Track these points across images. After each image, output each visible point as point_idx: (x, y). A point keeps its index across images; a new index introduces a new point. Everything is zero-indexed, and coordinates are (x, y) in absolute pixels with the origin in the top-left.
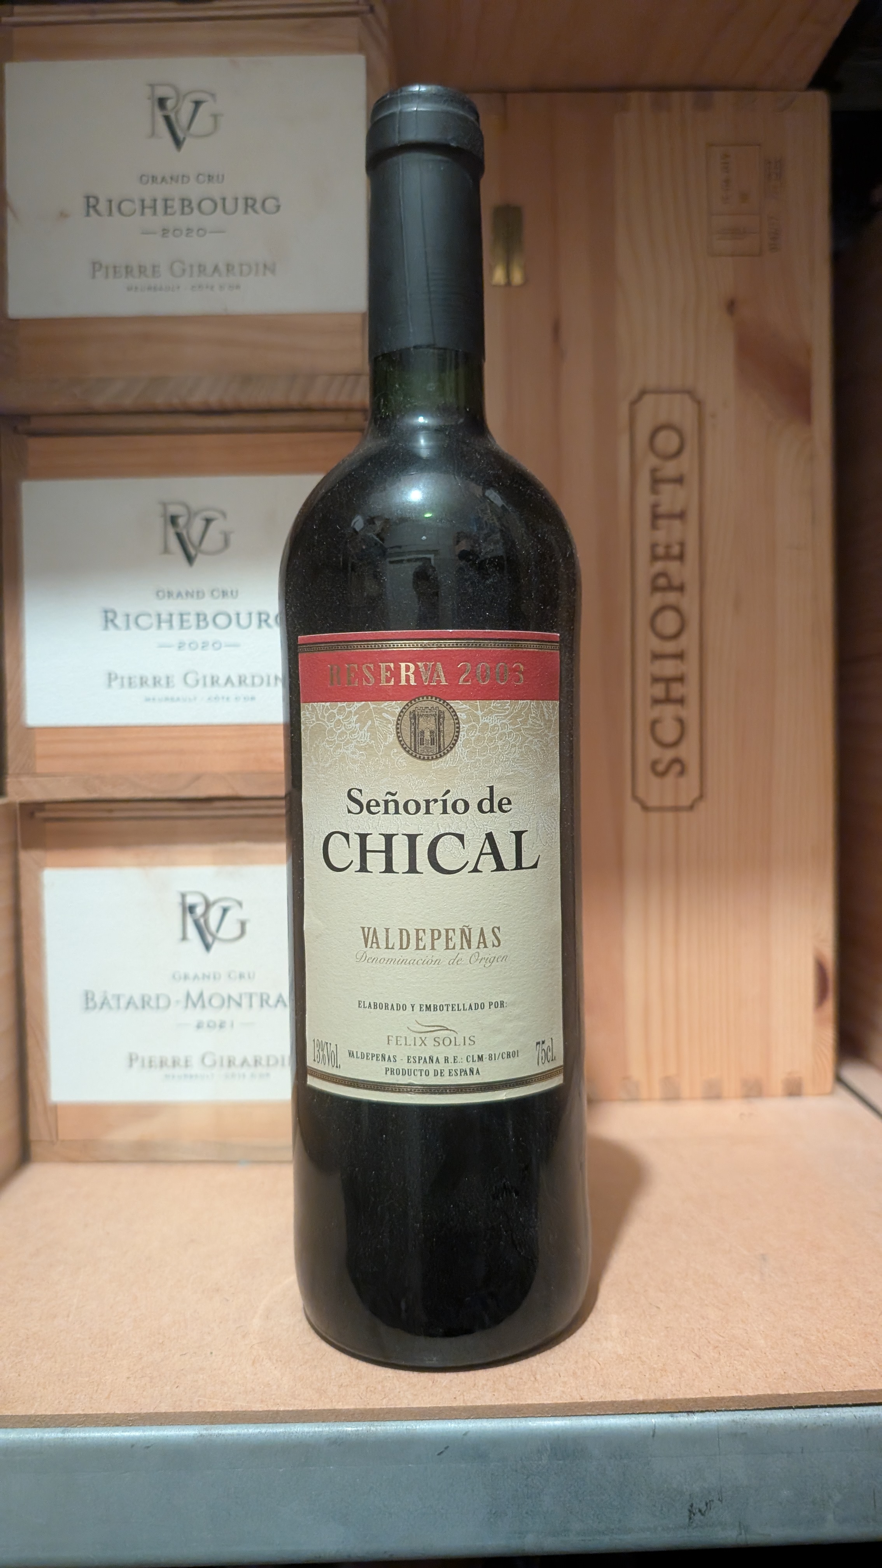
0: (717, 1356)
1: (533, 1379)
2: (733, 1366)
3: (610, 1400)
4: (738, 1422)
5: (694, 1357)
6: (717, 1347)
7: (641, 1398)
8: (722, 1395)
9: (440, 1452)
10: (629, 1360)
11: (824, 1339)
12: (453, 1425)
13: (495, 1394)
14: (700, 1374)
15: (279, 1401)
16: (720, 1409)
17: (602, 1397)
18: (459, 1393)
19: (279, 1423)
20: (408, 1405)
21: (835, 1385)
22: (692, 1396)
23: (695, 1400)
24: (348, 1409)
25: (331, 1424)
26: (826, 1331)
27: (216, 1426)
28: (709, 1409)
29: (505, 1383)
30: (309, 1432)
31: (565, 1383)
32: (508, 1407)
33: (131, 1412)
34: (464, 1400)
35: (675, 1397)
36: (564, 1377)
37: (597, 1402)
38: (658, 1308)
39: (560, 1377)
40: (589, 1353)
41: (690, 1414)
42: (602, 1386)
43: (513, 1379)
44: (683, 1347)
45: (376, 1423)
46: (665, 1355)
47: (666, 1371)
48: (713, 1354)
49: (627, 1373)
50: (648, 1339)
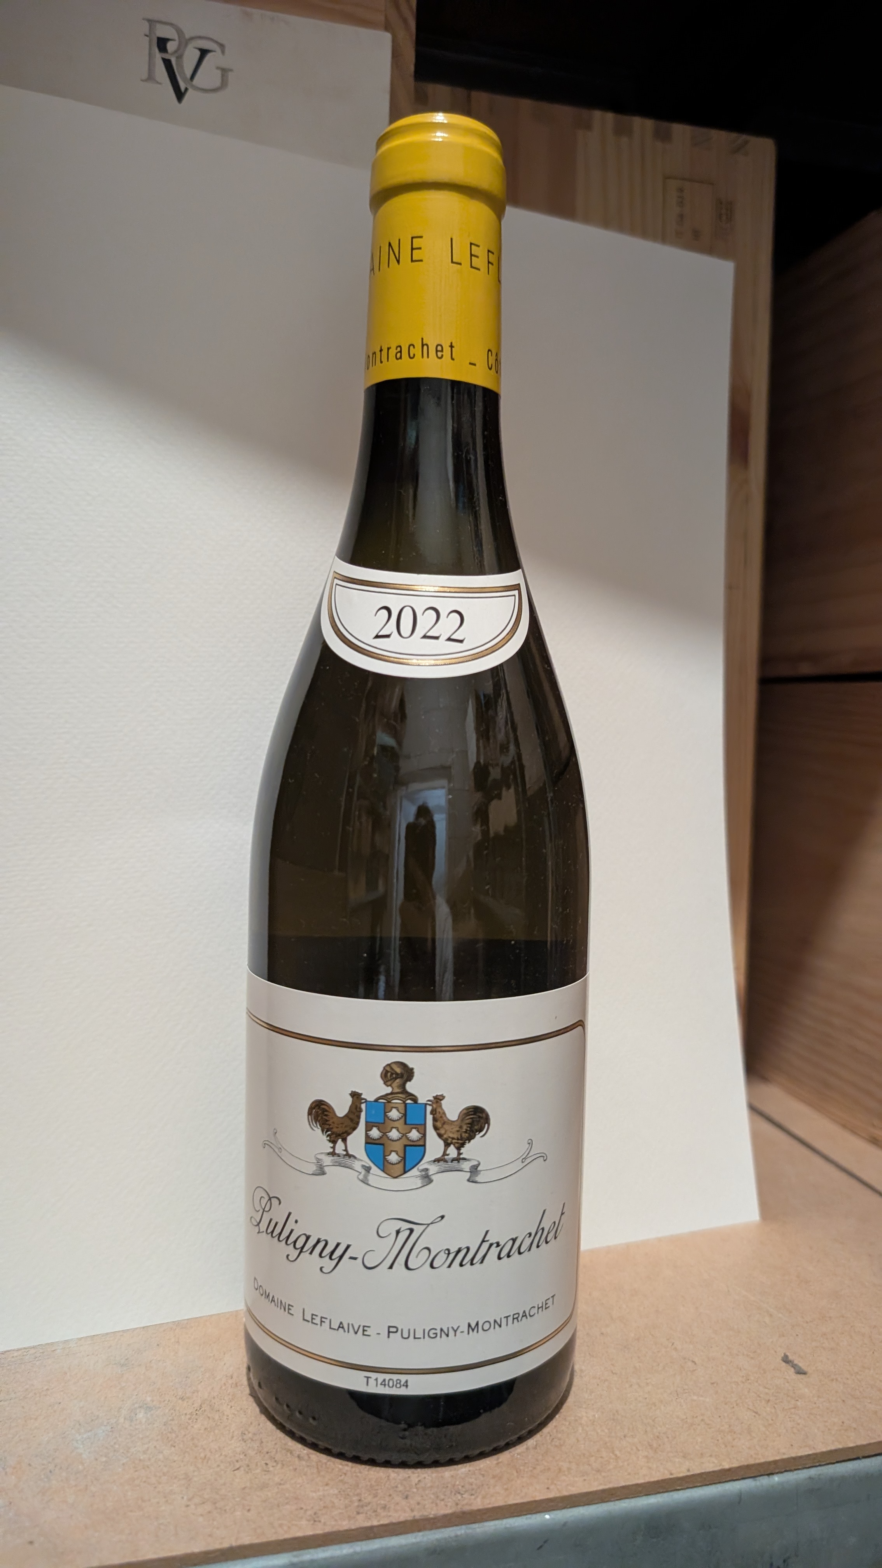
0: (773, 1411)
1: (613, 1456)
2: (794, 1421)
3: (698, 1472)
4: (813, 1479)
5: (754, 1414)
6: (769, 1401)
7: (727, 1466)
8: (799, 1454)
9: (538, 1546)
10: (694, 1424)
11: (860, 1381)
12: (553, 1516)
13: (585, 1478)
14: (767, 1433)
16: (796, 1468)
17: (689, 1470)
18: (550, 1481)
19: (375, 1537)
20: (505, 1502)
22: (771, 1459)
23: (775, 1462)
24: (445, 1516)
25: (427, 1533)
26: (857, 1373)
27: (306, 1551)
28: (788, 1469)
29: (589, 1465)
30: (406, 1545)
31: (646, 1457)
32: (603, 1491)
33: (211, 1547)
34: (558, 1489)
35: (757, 1461)
36: (642, 1450)
37: (687, 1477)
38: (693, 1362)
39: (639, 1450)
40: (653, 1421)
41: (771, 1476)
42: (684, 1457)
43: (593, 1458)
44: (737, 1405)
45: (474, 1526)
46: (726, 1415)
47: (735, 1433)
48: (768, 1409)
49: (699, 1440)
50: (701, 1398)
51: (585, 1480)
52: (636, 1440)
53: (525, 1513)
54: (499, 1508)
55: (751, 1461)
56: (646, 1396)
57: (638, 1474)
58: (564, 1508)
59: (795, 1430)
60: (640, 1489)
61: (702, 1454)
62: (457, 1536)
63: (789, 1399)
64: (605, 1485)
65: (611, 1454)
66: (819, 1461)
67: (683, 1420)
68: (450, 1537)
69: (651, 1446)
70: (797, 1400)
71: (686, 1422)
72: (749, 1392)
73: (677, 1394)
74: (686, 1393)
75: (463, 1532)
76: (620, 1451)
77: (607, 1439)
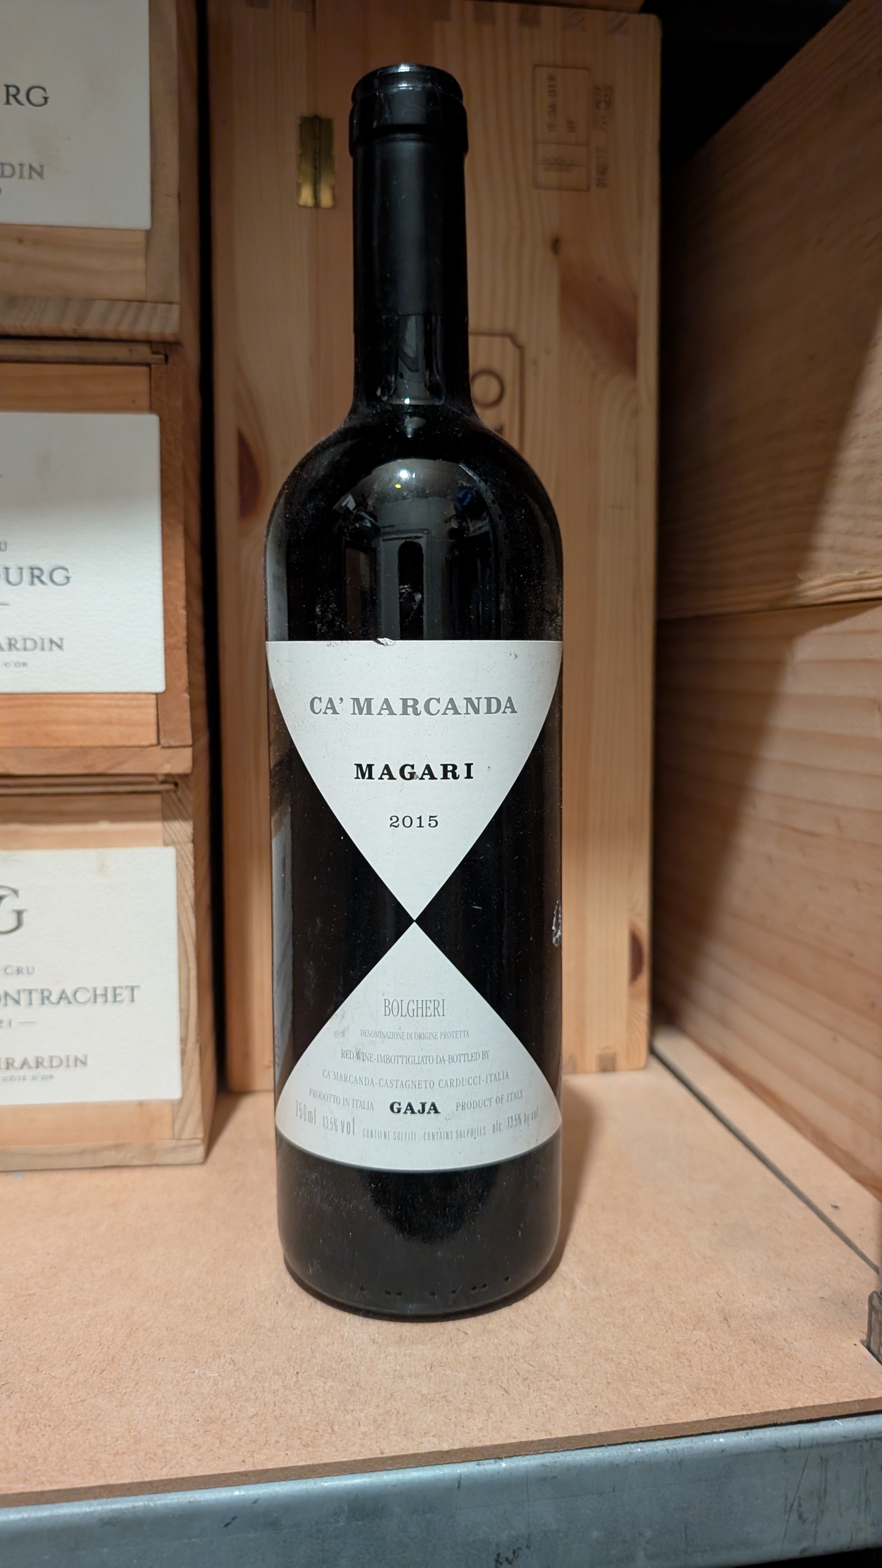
0: (526, 1389)
1: (330, 1431)
2: (543, 1402)
3: (411, 1452)
4: (547, 1466)
5: (503, 1393)
6: (527, 1379)
7: (445, 1447)
8: (531, 1439)
9: (226, 1523)
10: (433, 1401)
11: (637, 1362)
12: (242, 1493)
13: (289, 1453)
14: (508, 1414)
15: (44, 1479)
16: (529, 1453)
17: (403, 1449)
18: (249, 1454)
20: (192, 1474)
21: (647, 1419)
22: (500, 1442)
23: (503, 1446)
25: (104, 1500)
26: (639, 1353)
28: (517, 1454)
29: (300, 1439)
30: (78, 1515)
31: (365, 1434)
32: (302, 1467)
34: (253, 1464)
35: (480, 1445)
36: (364, 1426)
37: (399, 1457)
38: (466, 1333)
39: (360, 1426)
40: (391, 1395)
41: (498, 1461)
42: (404, 1435)
43: (308, 1431)
44: (490, 1382)
45: (155, 1497)
46: (473, 1392)
47: (472, 1412)
48: (522, 1388)
49: (430, 1417)
50: (455, 1373)
51: (287, 1454)
52: (363, 1415)
53: (213, 1486)
54: (183, 1479)
55: (476, 1444)
56: (398, 1367)
57: (347, 1450)
58: (258, 1482)
59: (540, 1413)
60: (344, 1467)
61: (425, 1433)
62: (134, 1508)
63: (550, 1377)
64: (306, 1461)
65: (329, 1428)
66: (556, 1448)
67: (423, 1395)
68: (128, 1509)
69: (375, 1421)
70: (557, 1380)
71: (427, 1397)
72: (509, 1368)
73: (431, 1367)
74: (442, 1366)
75: (141, 1503)
76: (340, 1425)
77: (332, 1412)
